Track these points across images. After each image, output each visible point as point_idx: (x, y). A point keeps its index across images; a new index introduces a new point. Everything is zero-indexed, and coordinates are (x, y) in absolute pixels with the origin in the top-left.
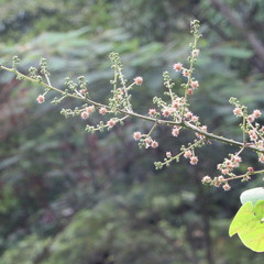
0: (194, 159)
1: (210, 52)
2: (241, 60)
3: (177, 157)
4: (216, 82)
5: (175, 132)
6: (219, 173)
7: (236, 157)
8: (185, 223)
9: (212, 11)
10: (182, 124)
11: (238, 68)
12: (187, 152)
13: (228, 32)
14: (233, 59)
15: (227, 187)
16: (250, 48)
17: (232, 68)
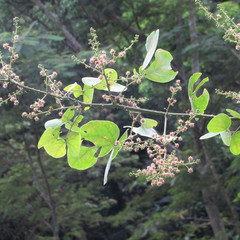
0: (16, 102)
1: (39, 37)
2: (58, 42)
3: (6, 101)
4: (43, 55)
5: (5, 85)
6: (32, 110)
7: (42, 101)
8: (25, 140)
9: (40, 13)
10: (9, 81)
11: (57, 47)
12: (12, 98)
13: (50, 25)
14: (53, 41)
15: (37, 118)
16: (62, 35)
17: (52, 47)
